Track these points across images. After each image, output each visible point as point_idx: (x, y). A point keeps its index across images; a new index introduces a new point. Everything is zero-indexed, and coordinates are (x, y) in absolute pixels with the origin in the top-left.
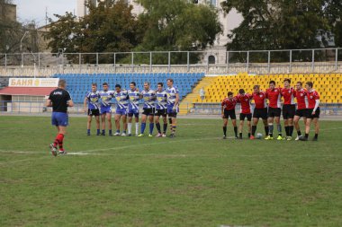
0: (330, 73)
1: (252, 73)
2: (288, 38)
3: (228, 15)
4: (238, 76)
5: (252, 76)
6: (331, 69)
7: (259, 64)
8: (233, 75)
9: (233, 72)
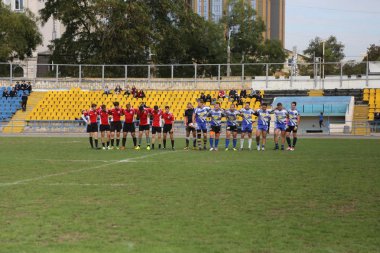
0: (167, 90)
1: (85, 88)
2: (120, 51)
3: (46, 24)
4: (71, 92)
5: (86, 91)
6: (167, 86)
7: (92, 79)
8: (65, 90)
9: (65, 87)
